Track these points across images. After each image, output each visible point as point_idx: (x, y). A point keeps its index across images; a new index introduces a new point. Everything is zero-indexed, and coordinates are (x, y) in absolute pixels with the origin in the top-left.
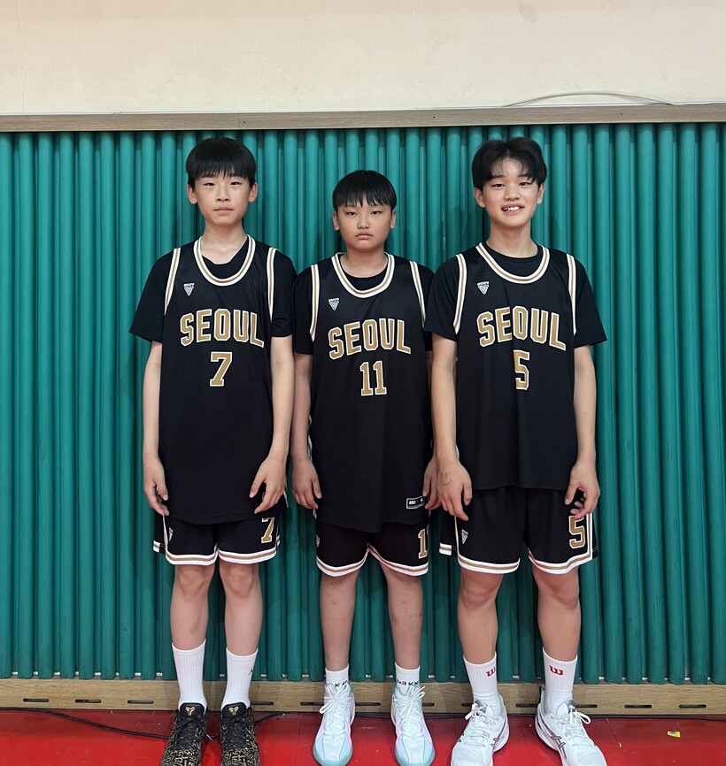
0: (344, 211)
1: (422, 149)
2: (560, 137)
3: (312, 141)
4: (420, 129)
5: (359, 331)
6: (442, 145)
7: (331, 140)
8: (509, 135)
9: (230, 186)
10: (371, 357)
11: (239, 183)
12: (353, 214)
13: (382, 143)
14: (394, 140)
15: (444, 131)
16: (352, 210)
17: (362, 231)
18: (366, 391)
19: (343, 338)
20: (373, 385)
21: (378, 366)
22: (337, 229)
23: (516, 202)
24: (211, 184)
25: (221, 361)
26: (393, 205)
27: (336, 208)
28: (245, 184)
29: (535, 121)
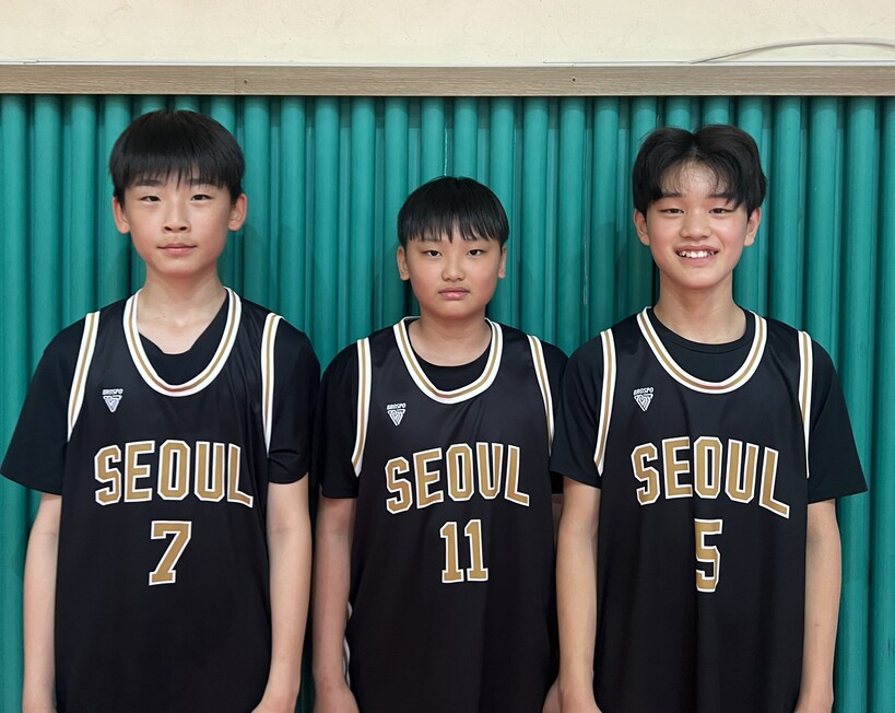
0: (419, 249)
1: (552, 133)
2: (791, 118)
3: (364, 116)
4: (549, 99)
5: (439, 466)
6: (586, 127)
7: (396, 116)
8: (701, 116)
9: (190, 203)
10: (462, 513)
11: (207, 197)
12: (434, 253)
13: (484, 121)
14: (504, 117)
15: (591, 104)
16: (434, 247)
17: (450, 285)
18: (451, 574)
19: (410, 476)
20: (464, 562)
21: (474, 530)
22: (405, 277)
23: (702, 243)
24: (154, 199)
25: (170, 537)
26: (502, 237)
27: (403, 241)
28: (221, 197)
29: (749, 89)
